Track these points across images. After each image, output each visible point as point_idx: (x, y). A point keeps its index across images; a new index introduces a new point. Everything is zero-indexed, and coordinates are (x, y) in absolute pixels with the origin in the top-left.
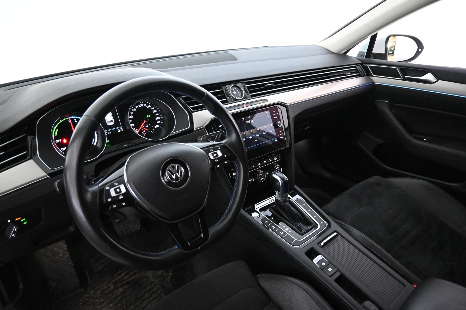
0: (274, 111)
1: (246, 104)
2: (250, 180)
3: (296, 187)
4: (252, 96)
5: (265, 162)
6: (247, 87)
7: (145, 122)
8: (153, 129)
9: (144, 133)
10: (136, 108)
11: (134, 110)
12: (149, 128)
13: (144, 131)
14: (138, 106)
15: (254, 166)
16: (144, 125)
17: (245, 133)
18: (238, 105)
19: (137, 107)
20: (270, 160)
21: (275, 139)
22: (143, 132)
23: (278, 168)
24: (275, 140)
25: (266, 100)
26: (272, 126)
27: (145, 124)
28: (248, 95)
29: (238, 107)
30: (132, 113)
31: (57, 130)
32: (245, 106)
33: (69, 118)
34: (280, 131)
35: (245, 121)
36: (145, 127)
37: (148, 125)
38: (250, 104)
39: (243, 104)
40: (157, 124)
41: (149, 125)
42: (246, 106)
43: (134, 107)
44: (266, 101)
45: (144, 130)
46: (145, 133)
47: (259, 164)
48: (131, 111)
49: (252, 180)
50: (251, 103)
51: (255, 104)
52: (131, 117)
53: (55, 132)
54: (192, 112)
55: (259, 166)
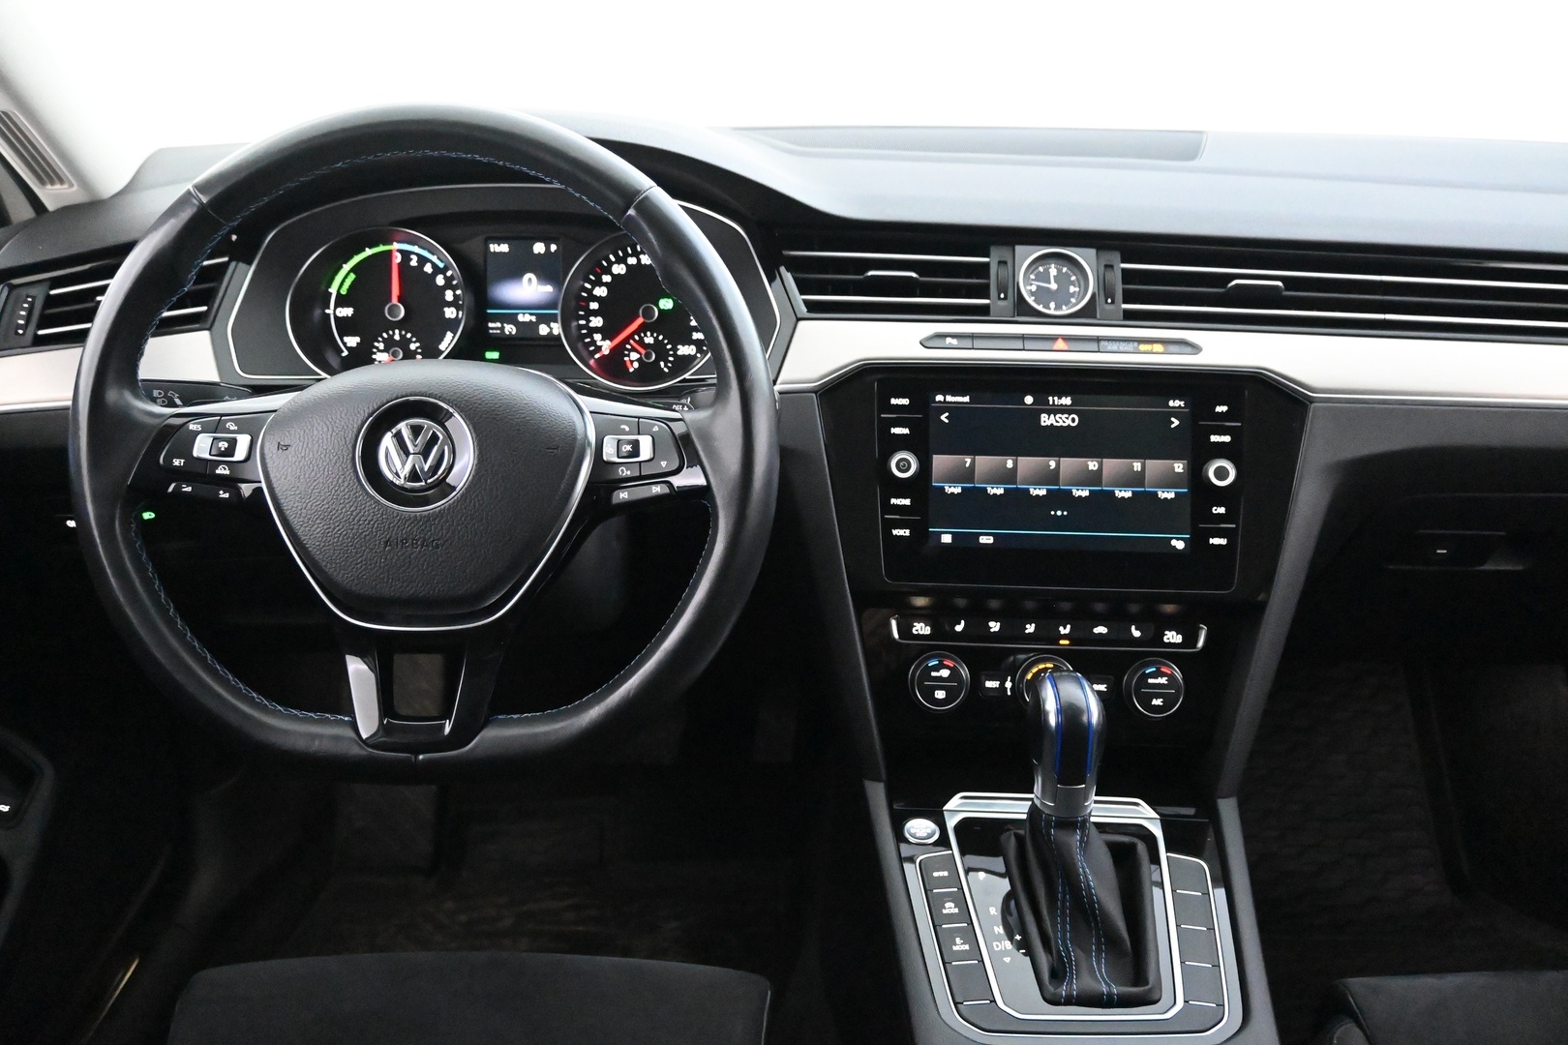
0: (1221, 409)
1: (1067, 338)
2: (989, 684)
3: (1228, 810)
4: (1130, 316)
5: (1101, 630)
6: (1124, 271)
7: (640, 320)
8: (671, 355)
9: (632, 362)
10: (627, 265)
11: (619, 269)
12: (658, 346)
13: (634, 356)
14: (639, 260)
15: (1030, 628)
16: (637, 332)
17: (1015, 463)
18: (1023, 337)
19: (632, 261)
20: (1137, 634)
21: (1178, 539)
22: (628, 356)
23: (1163, 680)
24: (1174, 543)
25: (1195, 348)
26: (1180, 470)
27: (643, 328)
28: (1112, 307)
29: (1019, 344)
30: (607, 278)
31: (352, 276)
32: (1055, 348)
33: (396, 246)
34: (1222, 510)
35: (1034, 414)
36: (641, 343)
37: (656, 339)
38: (1093, 346)
39: (1053, 338)
40: (690, 342)
41: (658, 336)
42: (1066, 348)
43: (621, 260)
44: (1189, 349)
45: (634, 349)
46: (636, 365)
47: (1065, 630)
48: (608, 271)
49: (1002, 684)
50: (1098, 339)
51: (1122, 349)
52: (601, 292)
53: (342, 280)
54: (799, 319)
55: (1065, 637)
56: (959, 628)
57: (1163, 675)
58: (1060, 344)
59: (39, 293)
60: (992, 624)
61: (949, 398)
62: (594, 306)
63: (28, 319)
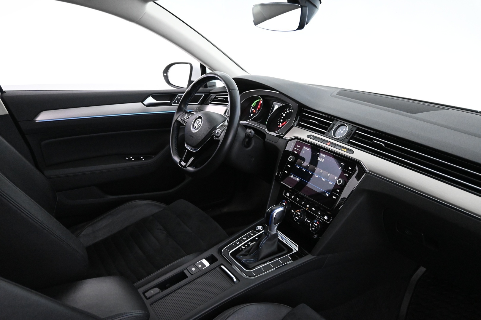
0: (350, 168)
1: (331, 143)
2: (292, 211)
5: (314, 209)
7: (286, 122)
10: (290, 111)
11: (288, 111)
15: (303, 203)
17: (309, 166)
20: (319, 213)
21: (328, 194)
23: (316, 225)
24: (327, 194)
26: (335, 179)
29: (321, 141)
30: (286, 113)
31: (256, 104)
32: (327, 144)
33: (262, 100)
34: (338, 191)
35: (318, 157)
38: (333, 146)
39: (328, 142)
44: (351, 152)
47: (308, 206)
48: (286, 111)
50: (336, 145)
51: (338, 148)
52: (284, 115)
53: (254, 104)
54: (294, 126)
55: (308, 207)
56: (292, 197)
57: (317, 223)
58: (329, 144)
59: (214, 96)
60: (297, 199)
61: (306, 149)
62: (282, 117)
63: (211, 100)
